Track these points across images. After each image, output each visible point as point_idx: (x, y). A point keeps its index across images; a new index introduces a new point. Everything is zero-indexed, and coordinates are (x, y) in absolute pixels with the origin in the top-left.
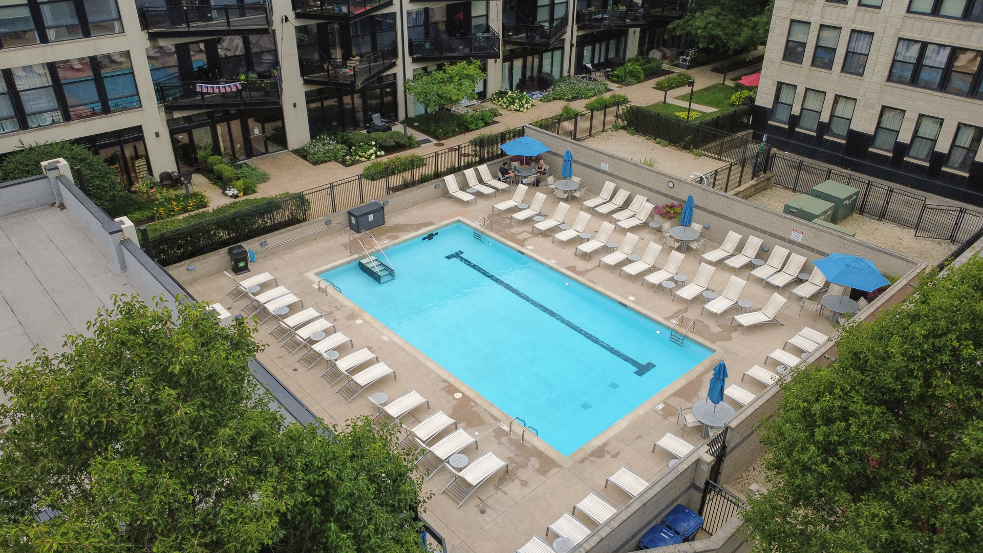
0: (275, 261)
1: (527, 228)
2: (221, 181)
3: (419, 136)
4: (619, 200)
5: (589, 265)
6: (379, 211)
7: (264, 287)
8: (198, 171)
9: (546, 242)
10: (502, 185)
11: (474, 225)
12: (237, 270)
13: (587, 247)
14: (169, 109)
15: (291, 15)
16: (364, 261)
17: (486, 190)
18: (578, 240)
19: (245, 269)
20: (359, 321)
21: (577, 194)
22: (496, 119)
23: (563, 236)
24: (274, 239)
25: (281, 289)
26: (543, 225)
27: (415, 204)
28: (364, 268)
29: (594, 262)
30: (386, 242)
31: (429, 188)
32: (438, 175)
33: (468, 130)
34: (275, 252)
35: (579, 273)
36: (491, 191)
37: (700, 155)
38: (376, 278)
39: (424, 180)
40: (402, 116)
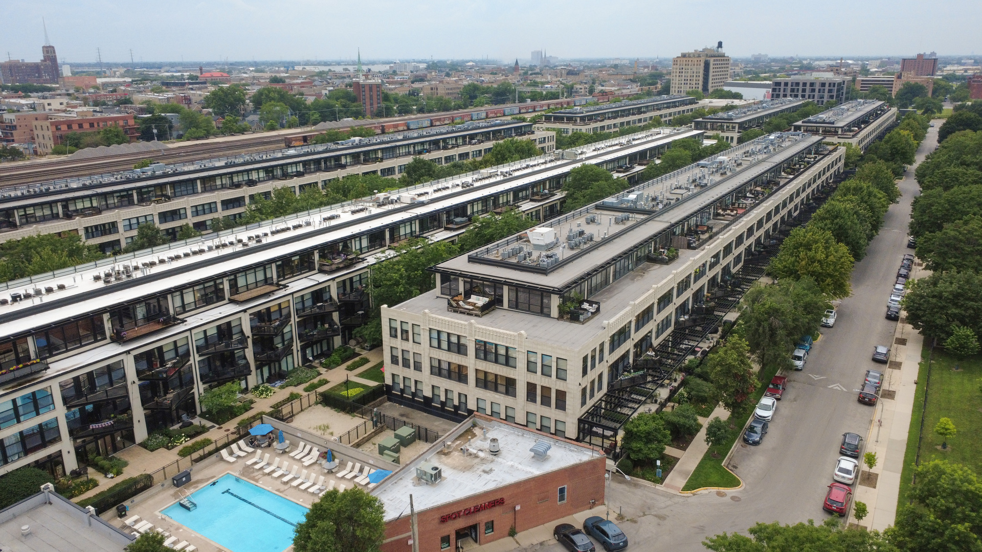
0: (138, 509)
1: (260, 472)
2: (104, 471)
3: (209, 424)
4: (306, 450)
5: (286, 487)
6: (188, 475)
7: (136, 522)
8: (89, 465)
9: (268, 478)
10: (250, 450)
11: (235, 474)
12: (121, 516)
13: (285, 479)
14: (75, 439)
15: (136, 380)
16: (182, 502)
17: (242, 454)
18: (283, 476)
19: (125, 515)
20: (181, 530)
21: (287, 450)
22: (252, 406)
23: (276, 475)
24: (137, 498)
25: (144, 522)
26: (267, 471)
27: (206, 467)
28: (182, 505)
29: (288, 486)
30: (192, 490)
31: (213, 458)
32: (218, 450)
33: (236, 416)
34: (137, 505)
35: (281, 492)
36: (245, 454)
37: (354, 416)
38: (188, 509)
39: (210, 454)
40: (199, 412)
